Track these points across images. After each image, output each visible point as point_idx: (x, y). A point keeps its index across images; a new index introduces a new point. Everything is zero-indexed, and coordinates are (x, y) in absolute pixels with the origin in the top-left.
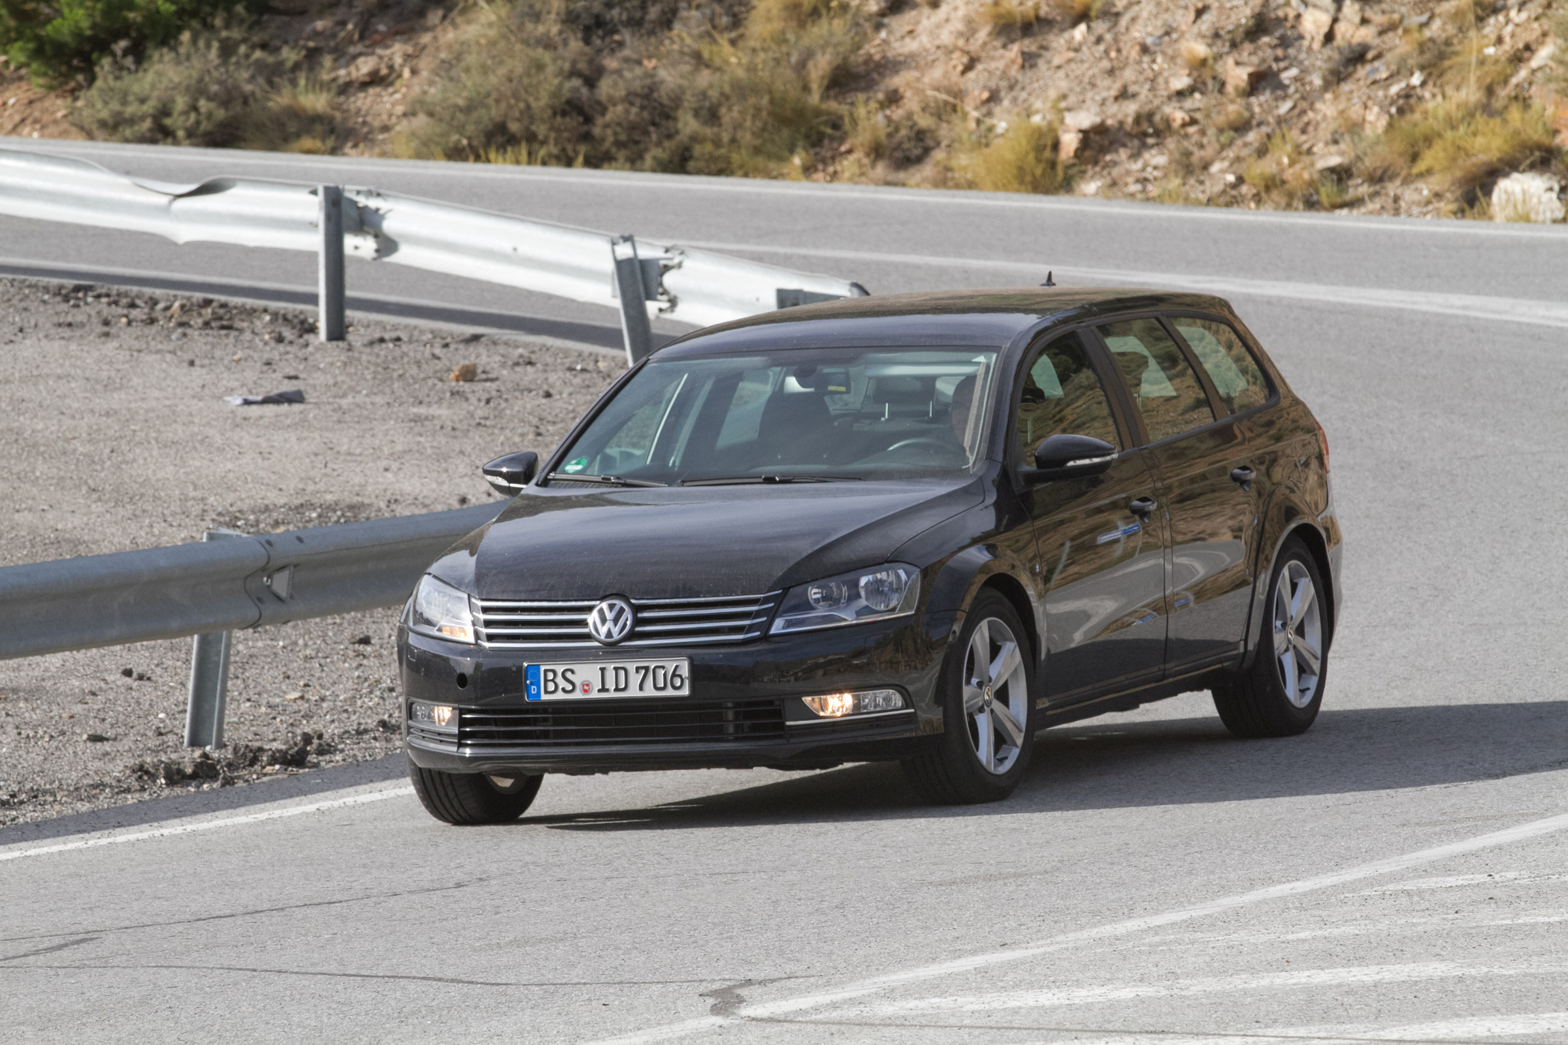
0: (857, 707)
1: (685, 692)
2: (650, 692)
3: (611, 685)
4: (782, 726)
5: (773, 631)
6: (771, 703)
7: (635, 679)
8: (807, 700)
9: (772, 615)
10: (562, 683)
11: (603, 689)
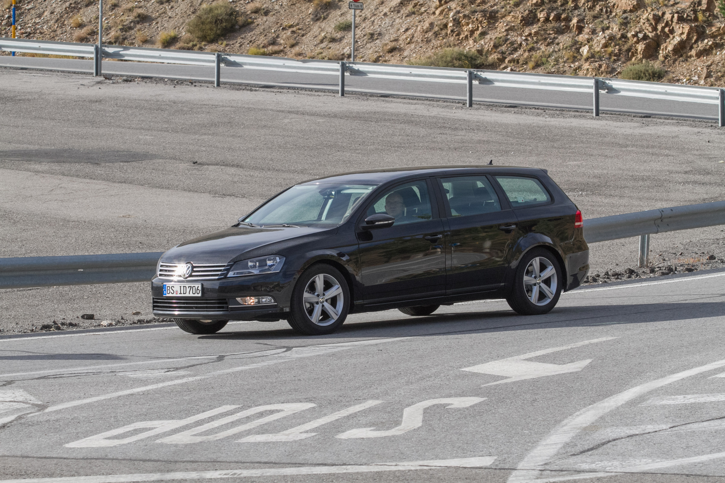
0: (259, 302)
1: (200, 295)
2: (191, 295)
3: (182, 292)
4: (228, 307)
5: (228, 276)
6: (225, 299)
7: (188, 290)
8: (239, 299)
9: (228, 270)
10: (172, 291)
11: (181, 293)
